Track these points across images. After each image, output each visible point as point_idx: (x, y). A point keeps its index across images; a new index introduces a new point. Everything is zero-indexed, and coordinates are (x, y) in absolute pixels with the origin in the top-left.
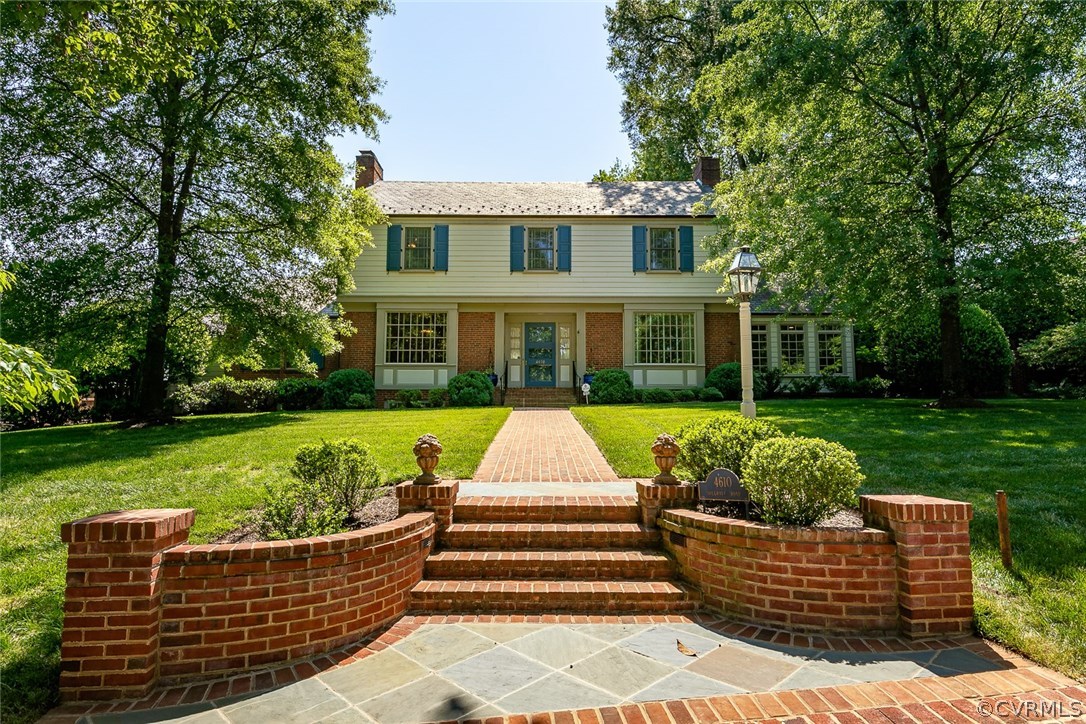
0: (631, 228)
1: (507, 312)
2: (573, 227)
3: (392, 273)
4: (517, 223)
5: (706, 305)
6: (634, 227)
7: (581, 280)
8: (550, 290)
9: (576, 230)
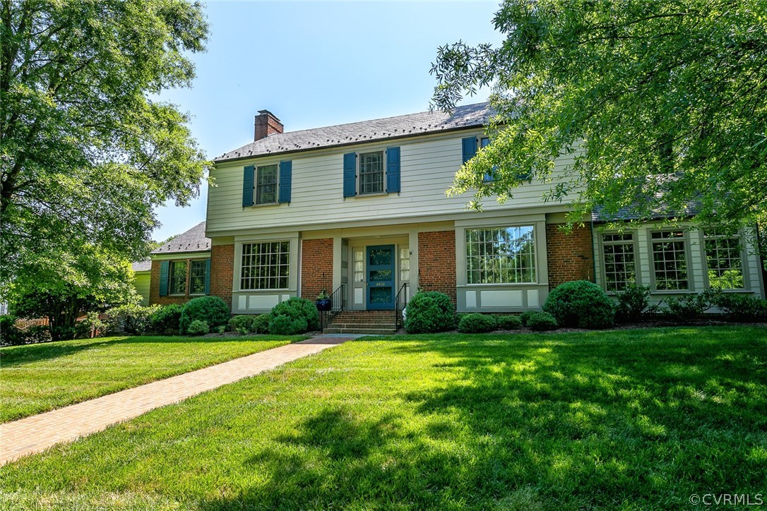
0: (460, 140)
1: (344, 237)
2: (402, 148)
3: (247, 209)
4: (349, 150)
5: (547, 215)
6: (463, 140)
7: (409, 200)
8: (381, 213)
9: (406, 151)
